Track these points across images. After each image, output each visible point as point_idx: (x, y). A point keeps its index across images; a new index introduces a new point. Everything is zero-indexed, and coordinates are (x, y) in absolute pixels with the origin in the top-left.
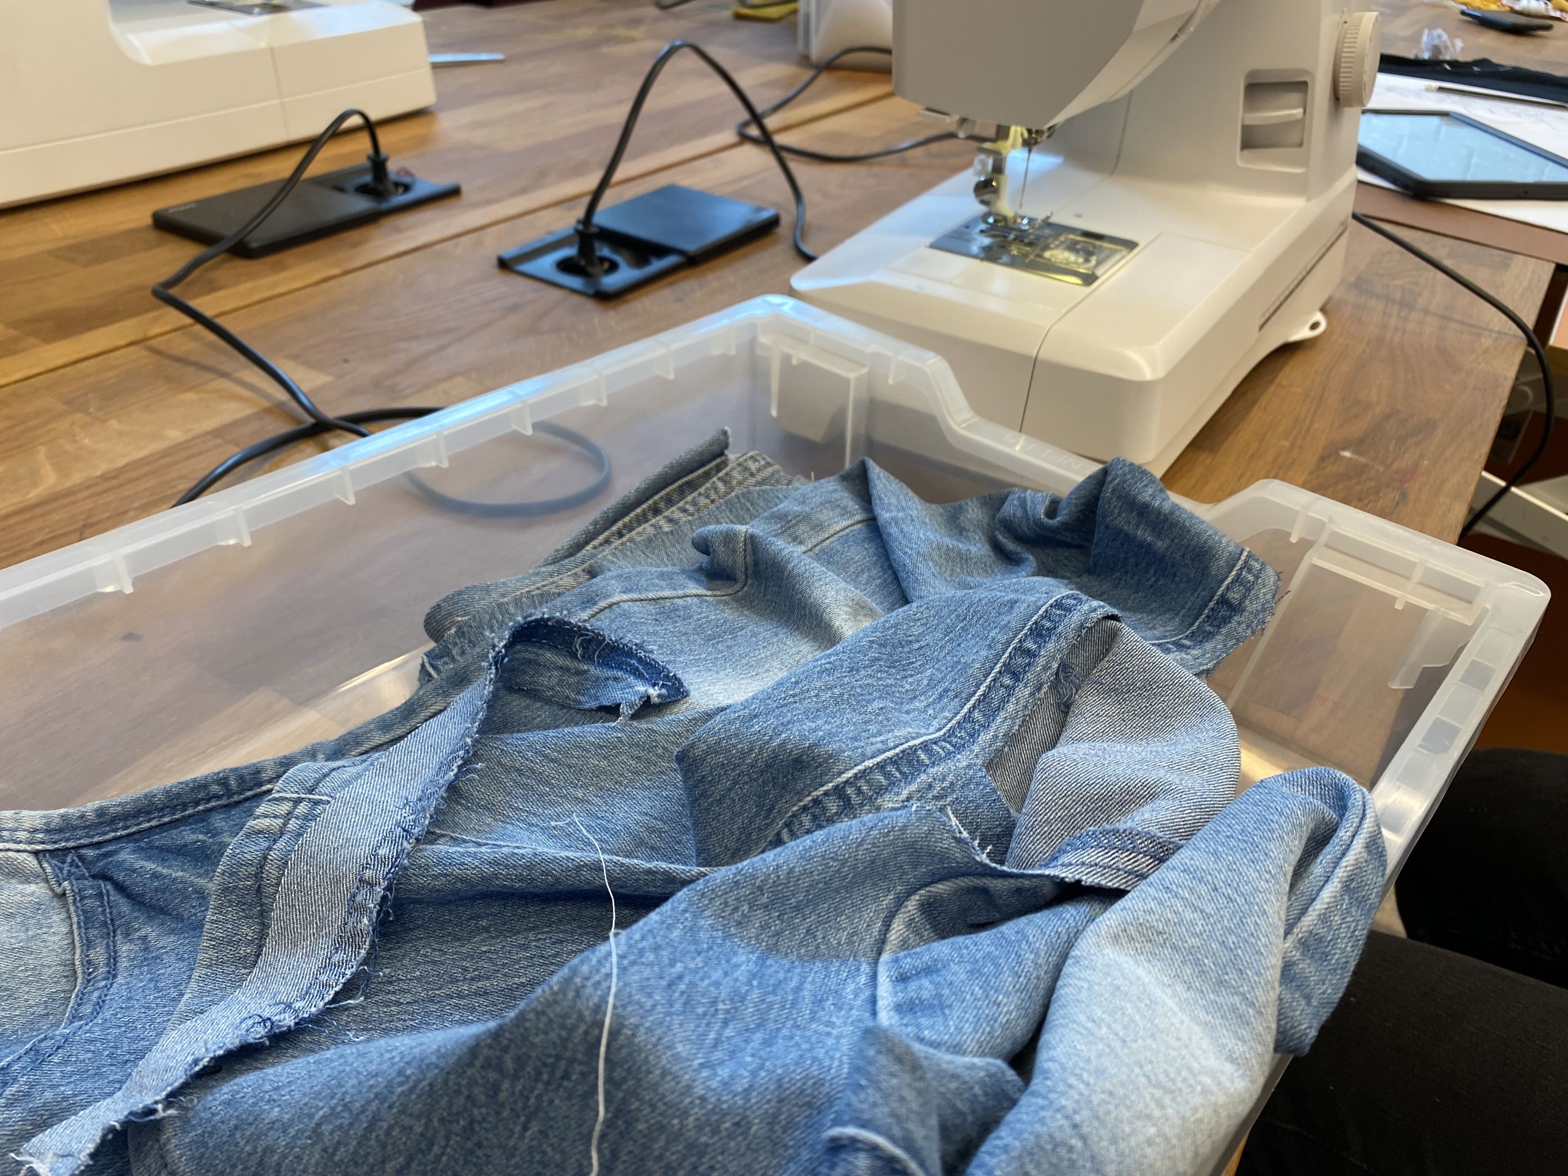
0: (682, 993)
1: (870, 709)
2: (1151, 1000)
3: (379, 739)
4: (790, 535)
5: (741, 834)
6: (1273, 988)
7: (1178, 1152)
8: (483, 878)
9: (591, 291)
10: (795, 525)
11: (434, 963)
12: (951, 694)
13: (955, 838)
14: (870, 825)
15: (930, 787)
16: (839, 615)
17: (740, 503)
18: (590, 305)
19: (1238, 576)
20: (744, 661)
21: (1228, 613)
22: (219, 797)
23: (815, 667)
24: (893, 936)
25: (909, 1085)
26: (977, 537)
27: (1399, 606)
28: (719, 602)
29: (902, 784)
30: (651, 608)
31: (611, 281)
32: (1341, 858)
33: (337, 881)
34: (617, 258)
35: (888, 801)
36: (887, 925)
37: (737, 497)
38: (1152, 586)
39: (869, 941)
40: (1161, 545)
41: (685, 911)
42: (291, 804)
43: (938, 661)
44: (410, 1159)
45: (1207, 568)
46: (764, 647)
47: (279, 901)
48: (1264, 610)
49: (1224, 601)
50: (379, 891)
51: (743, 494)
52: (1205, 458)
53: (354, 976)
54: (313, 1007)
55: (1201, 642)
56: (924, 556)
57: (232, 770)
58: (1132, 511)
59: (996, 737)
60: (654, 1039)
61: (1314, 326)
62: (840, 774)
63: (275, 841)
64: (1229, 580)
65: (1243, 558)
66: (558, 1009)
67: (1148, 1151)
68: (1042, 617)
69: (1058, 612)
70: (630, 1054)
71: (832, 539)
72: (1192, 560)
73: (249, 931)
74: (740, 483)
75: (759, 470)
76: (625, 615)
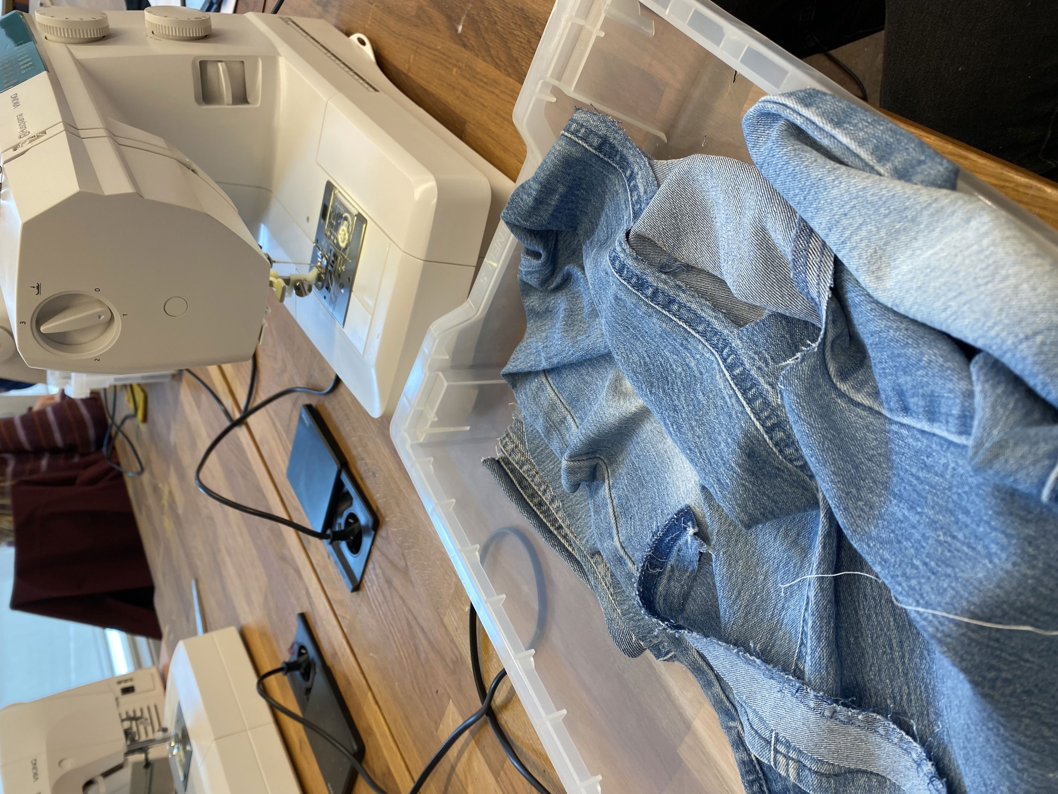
0: (937, 565)
1: (705, 402)
2: (927, 268)
3: (717, 689)
4: (560, 425)
5: (793, 486)
6: (918, 190)
7: (1039, 269)
8: (828, 646)
9: (373, 533)
10: (553, 422)
11: (880, 671)
12: (685, 343)
13: (801, 362)
14: (797, 418)
15: (759, 368)
16: (627, 407)
17: (537, 456)
18: (382, 532)
19: (582, 139)
20: (659, 465)
21: (608, 145)
22: (761, 785)
23: (676, 435)
24: (867, 402)
25: (1013, 451)
26: (553, 302)
27: (602, 34)
28: (613, 475)
29: (760, 387)
30: (622, 521)
31: (363, 518)
32: (817, 126)
33: (832, 731)
34: (346, 514)
35: (774, 400)
36: (858, 405)
37: (534, 458)
38: (587, 192)
39: (871, 419)
40: (561, 189)
41: (869, 546)
42: (778, 755)
43: (658, 346)
44: (1044, 723)
45: (576, 159)
46: (648, 452)
47: (845, 764)
48: (605, 122)
49: (599, 148)
50: (839, 708)
51: (532, 454)
52: (470, 129)
53: (894, 723)
54: (917, 750)
55: (628, 163)
56: (574, 343)
57: (743, 777)
58: (539, 208)
59: (716, 318)
60: (976, 592)
61: (362, 43)
62: (757, 429)
63: (804, 766)
64: (585, 145)
65: (569, 135)
66: (959, 648)
67: (1040, 290)
68: (629, 283)
69: (625, 272)
70: (987, 607)
71: (561, 398)
72: (571, 168)
73: (863, 780)
74: (523, 455)
75: (513, 442)
76: (629, 539)
